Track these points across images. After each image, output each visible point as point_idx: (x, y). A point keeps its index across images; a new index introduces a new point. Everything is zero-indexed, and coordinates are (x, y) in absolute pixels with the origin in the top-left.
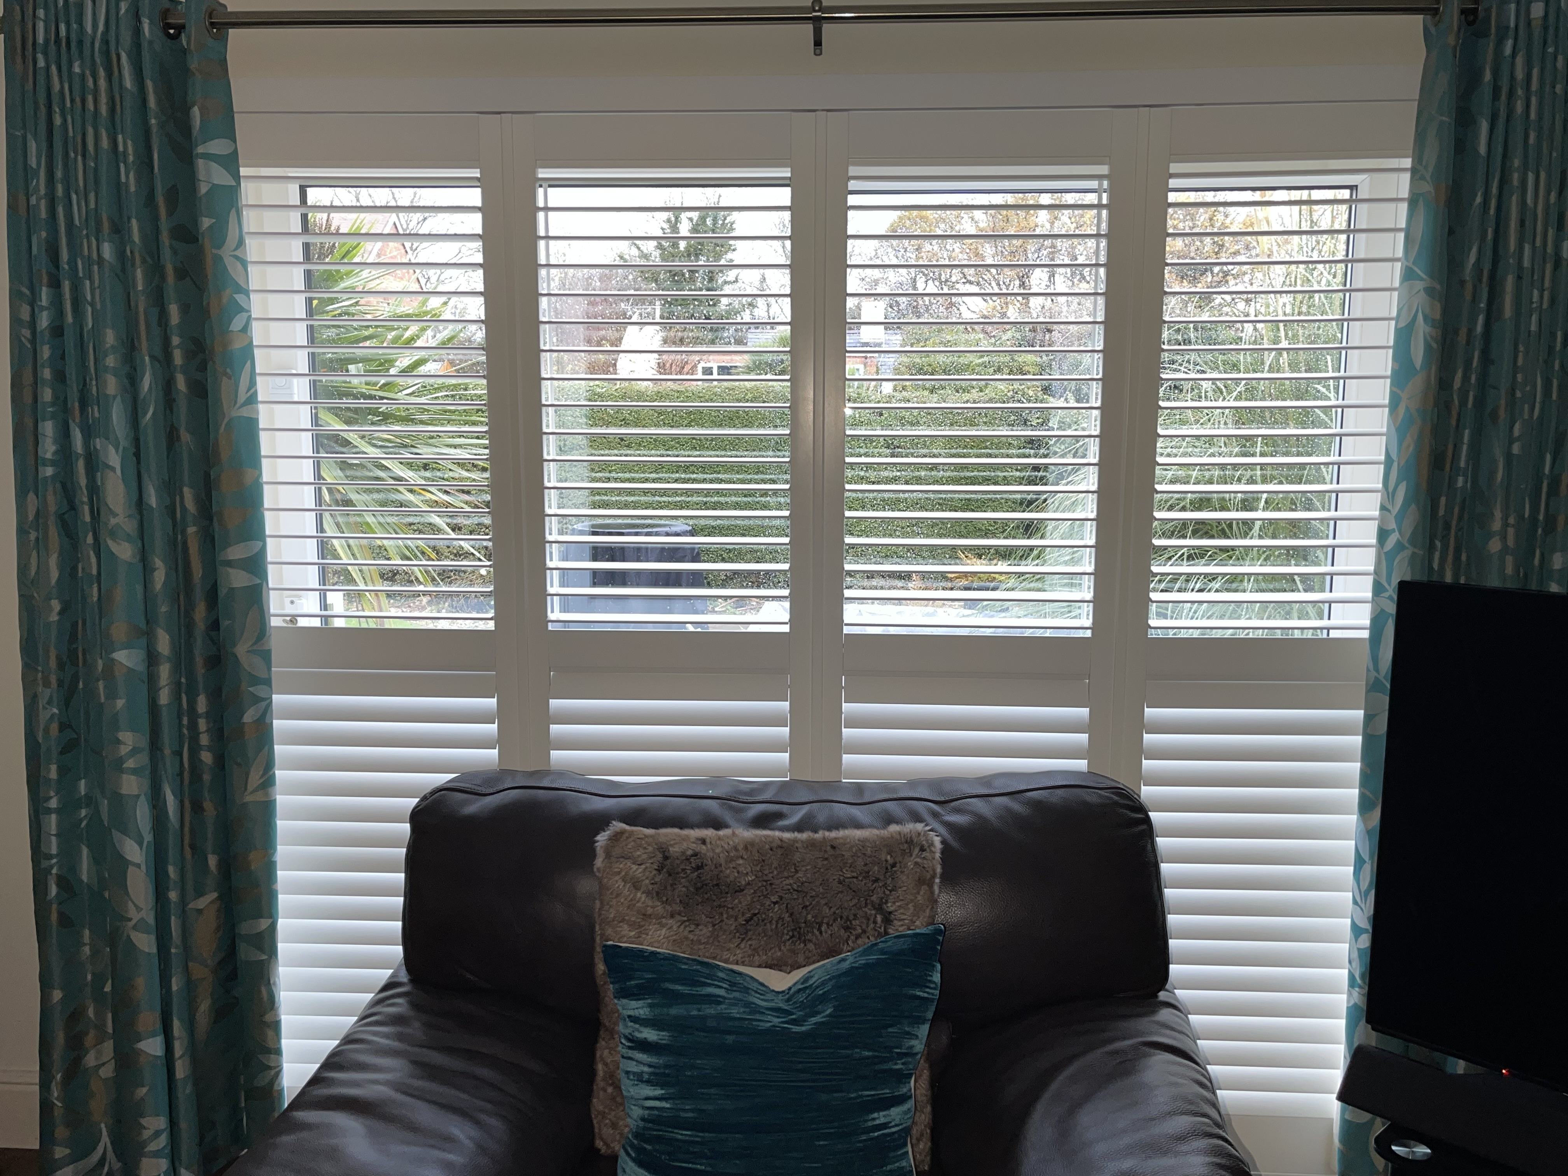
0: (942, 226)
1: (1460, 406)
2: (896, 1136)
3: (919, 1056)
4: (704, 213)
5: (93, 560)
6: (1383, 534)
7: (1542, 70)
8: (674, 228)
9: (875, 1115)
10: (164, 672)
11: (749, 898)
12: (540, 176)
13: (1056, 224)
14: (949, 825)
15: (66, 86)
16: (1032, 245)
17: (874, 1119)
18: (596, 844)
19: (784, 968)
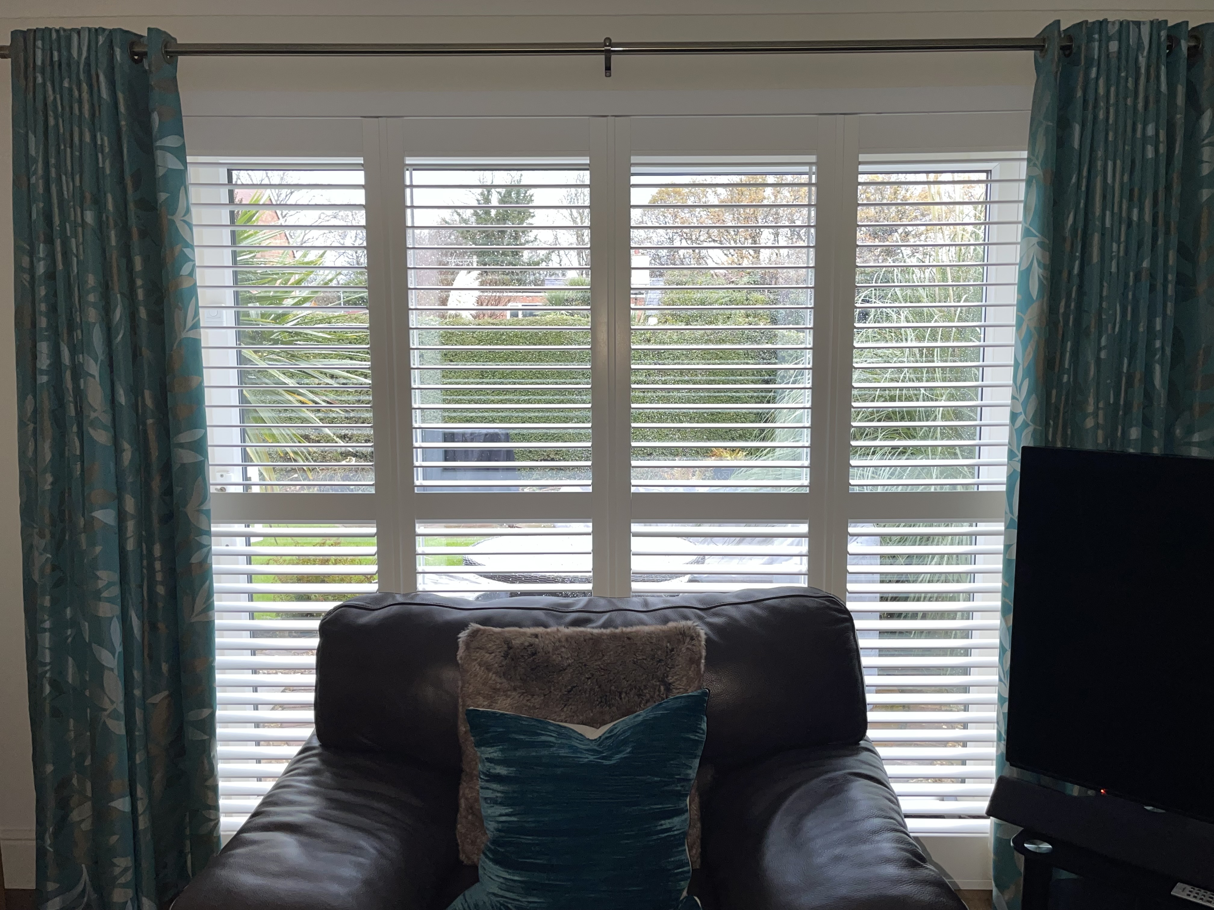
0: (692, 199)
1: (1064, 326)
2: (677, 837)
3: (693, 782)
4: (509, 189)
5: (77, 444)
6: (1014, 416)
7: (1117, 88)
8: (487, 200)
9: (663, 822)
10: (131, 525)
11: (570, 675)
12: (407, 162)
13: (779, 197)
14: (710, 625)
15: (58, 97)
16: (761, 211)
17: (661, 825)
18: (459, 640)
19: (595, 725)
